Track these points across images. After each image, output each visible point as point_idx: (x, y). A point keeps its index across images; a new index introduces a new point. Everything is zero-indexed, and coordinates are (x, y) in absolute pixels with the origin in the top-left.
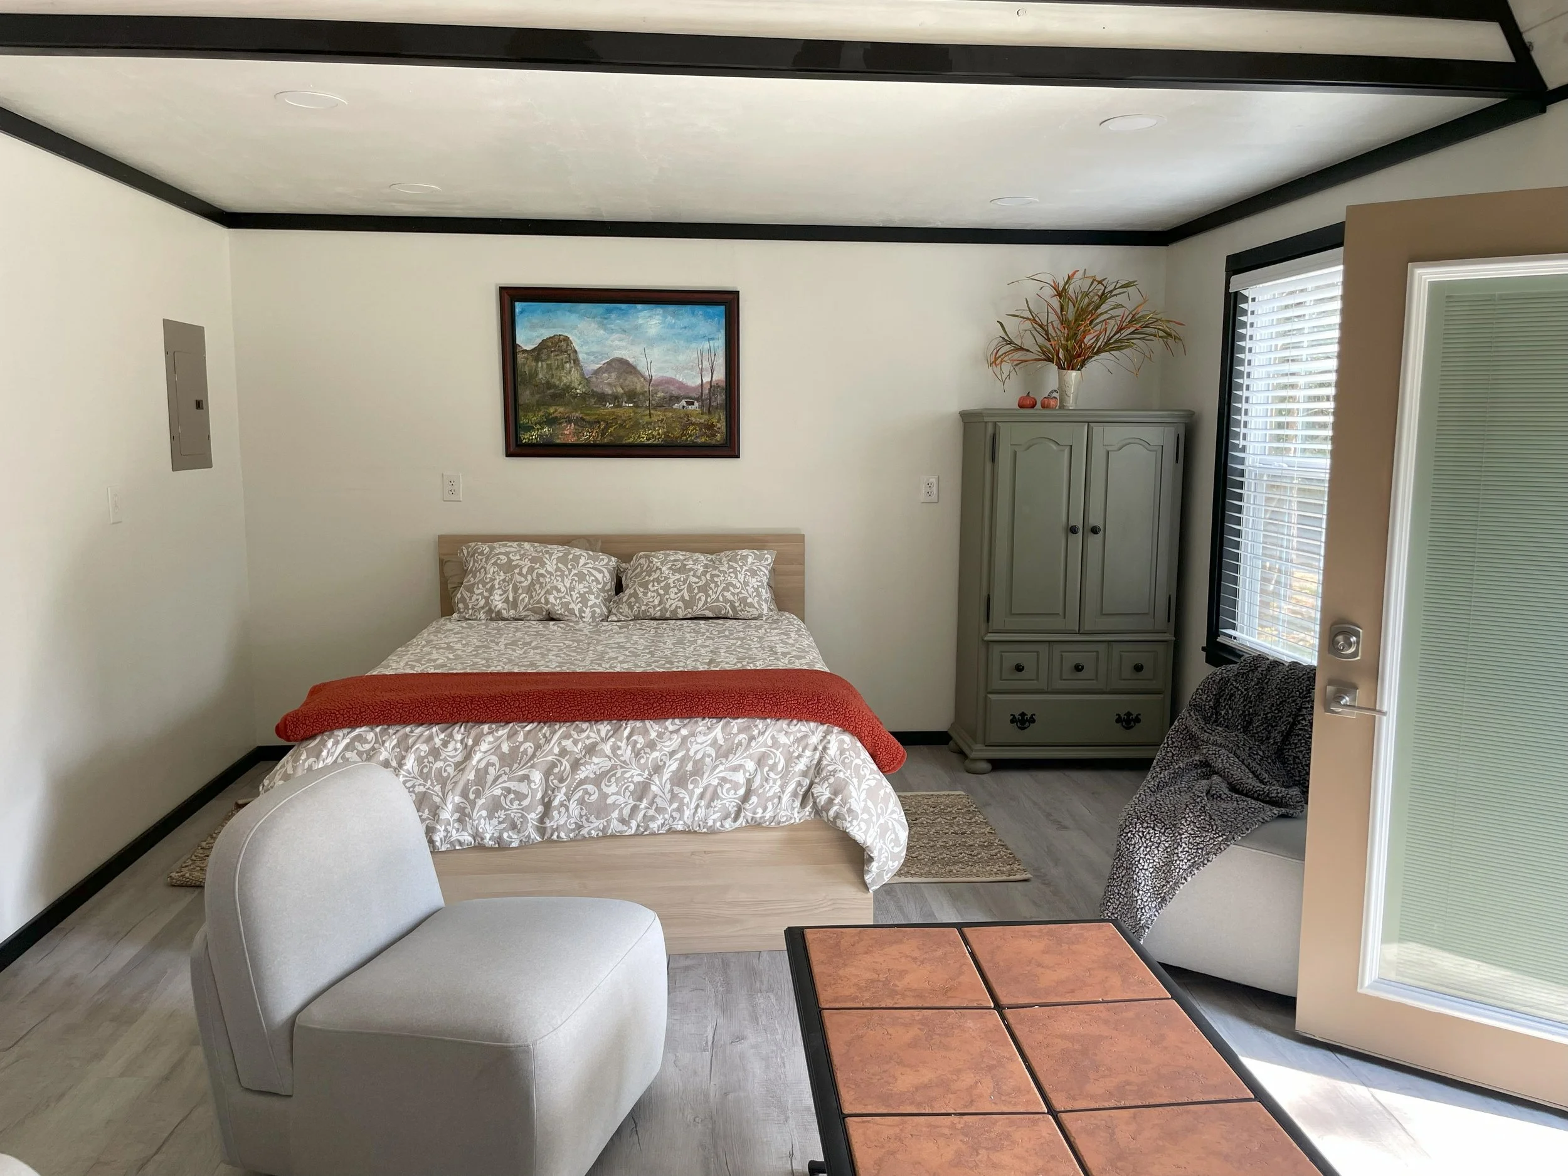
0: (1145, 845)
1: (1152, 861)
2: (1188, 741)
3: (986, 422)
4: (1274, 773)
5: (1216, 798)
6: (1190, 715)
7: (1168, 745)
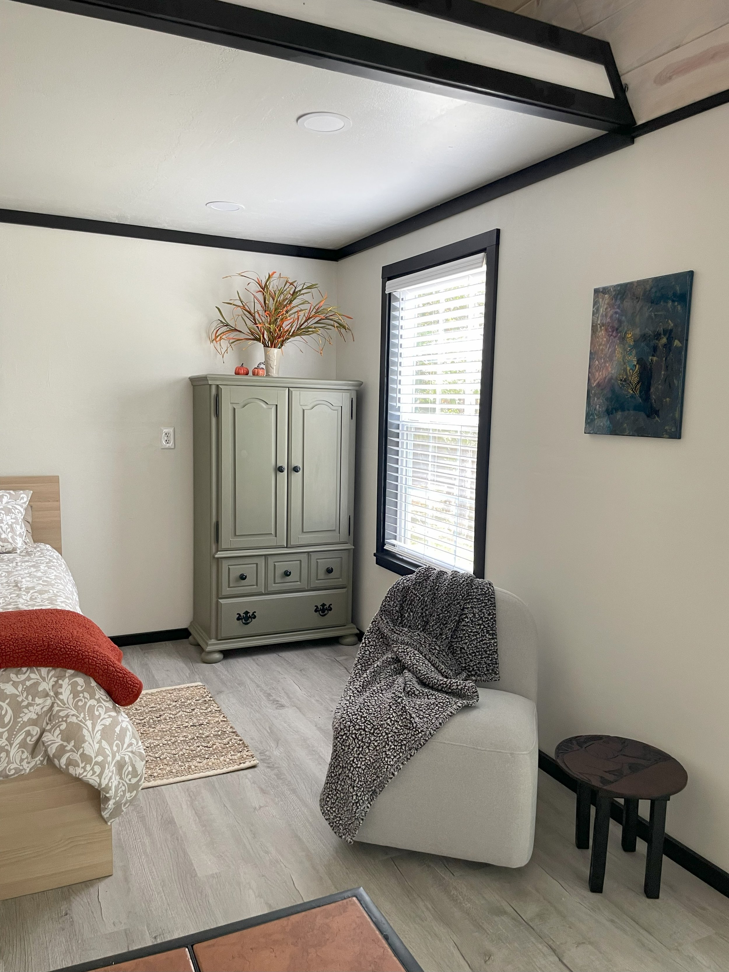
0: (358, 746)
1: (364, 759)
2: (381, 640)
3: (210, 385)
4: (448, 663)
5: (411, 695)
6: (382, 619)
7: (366, 645)
